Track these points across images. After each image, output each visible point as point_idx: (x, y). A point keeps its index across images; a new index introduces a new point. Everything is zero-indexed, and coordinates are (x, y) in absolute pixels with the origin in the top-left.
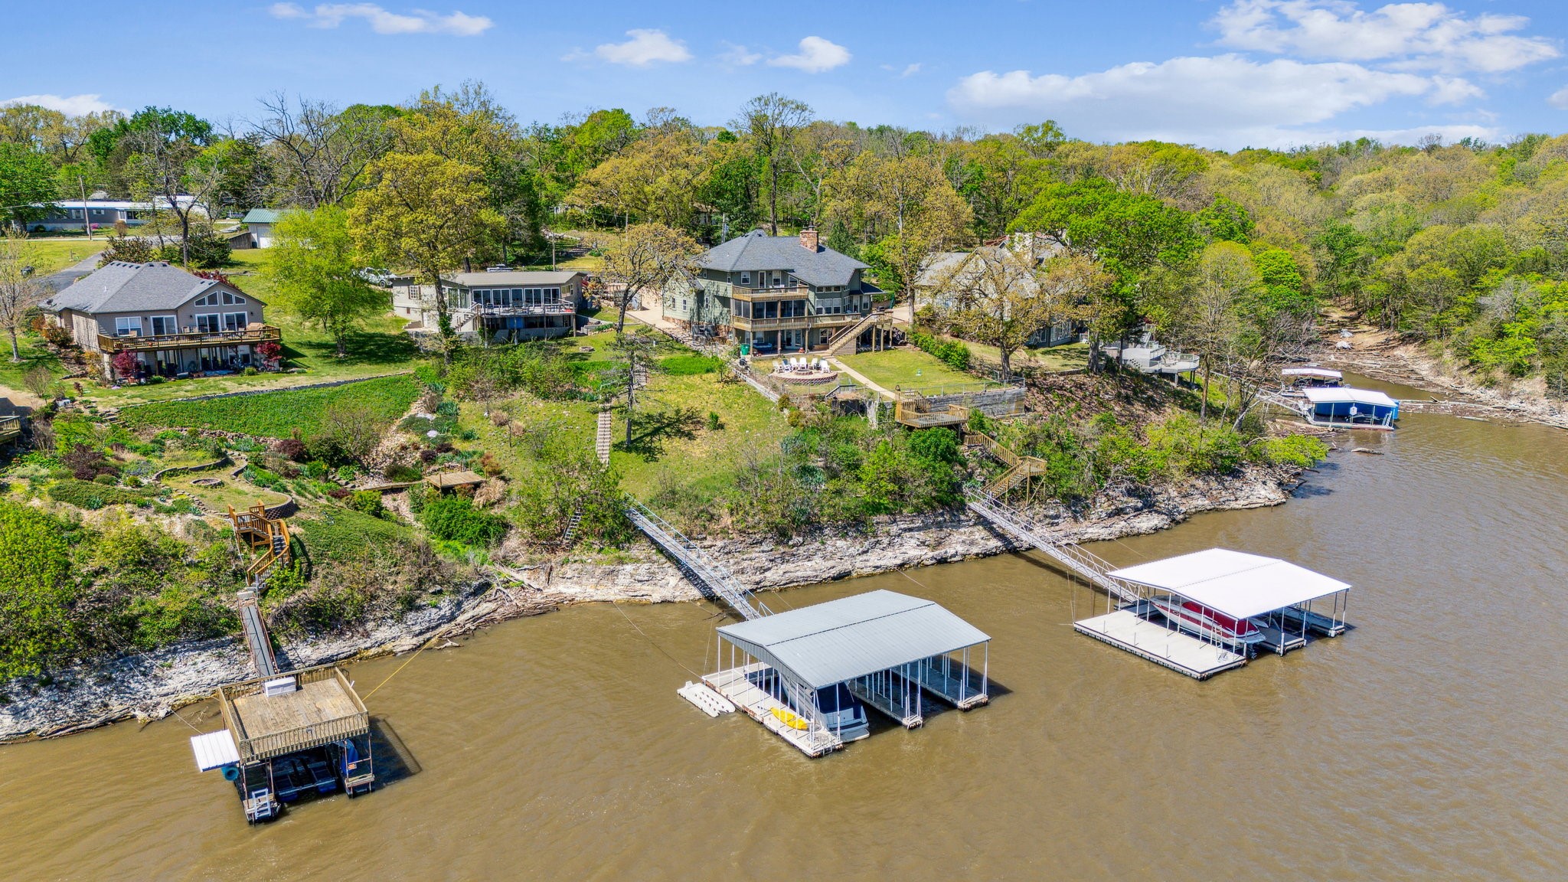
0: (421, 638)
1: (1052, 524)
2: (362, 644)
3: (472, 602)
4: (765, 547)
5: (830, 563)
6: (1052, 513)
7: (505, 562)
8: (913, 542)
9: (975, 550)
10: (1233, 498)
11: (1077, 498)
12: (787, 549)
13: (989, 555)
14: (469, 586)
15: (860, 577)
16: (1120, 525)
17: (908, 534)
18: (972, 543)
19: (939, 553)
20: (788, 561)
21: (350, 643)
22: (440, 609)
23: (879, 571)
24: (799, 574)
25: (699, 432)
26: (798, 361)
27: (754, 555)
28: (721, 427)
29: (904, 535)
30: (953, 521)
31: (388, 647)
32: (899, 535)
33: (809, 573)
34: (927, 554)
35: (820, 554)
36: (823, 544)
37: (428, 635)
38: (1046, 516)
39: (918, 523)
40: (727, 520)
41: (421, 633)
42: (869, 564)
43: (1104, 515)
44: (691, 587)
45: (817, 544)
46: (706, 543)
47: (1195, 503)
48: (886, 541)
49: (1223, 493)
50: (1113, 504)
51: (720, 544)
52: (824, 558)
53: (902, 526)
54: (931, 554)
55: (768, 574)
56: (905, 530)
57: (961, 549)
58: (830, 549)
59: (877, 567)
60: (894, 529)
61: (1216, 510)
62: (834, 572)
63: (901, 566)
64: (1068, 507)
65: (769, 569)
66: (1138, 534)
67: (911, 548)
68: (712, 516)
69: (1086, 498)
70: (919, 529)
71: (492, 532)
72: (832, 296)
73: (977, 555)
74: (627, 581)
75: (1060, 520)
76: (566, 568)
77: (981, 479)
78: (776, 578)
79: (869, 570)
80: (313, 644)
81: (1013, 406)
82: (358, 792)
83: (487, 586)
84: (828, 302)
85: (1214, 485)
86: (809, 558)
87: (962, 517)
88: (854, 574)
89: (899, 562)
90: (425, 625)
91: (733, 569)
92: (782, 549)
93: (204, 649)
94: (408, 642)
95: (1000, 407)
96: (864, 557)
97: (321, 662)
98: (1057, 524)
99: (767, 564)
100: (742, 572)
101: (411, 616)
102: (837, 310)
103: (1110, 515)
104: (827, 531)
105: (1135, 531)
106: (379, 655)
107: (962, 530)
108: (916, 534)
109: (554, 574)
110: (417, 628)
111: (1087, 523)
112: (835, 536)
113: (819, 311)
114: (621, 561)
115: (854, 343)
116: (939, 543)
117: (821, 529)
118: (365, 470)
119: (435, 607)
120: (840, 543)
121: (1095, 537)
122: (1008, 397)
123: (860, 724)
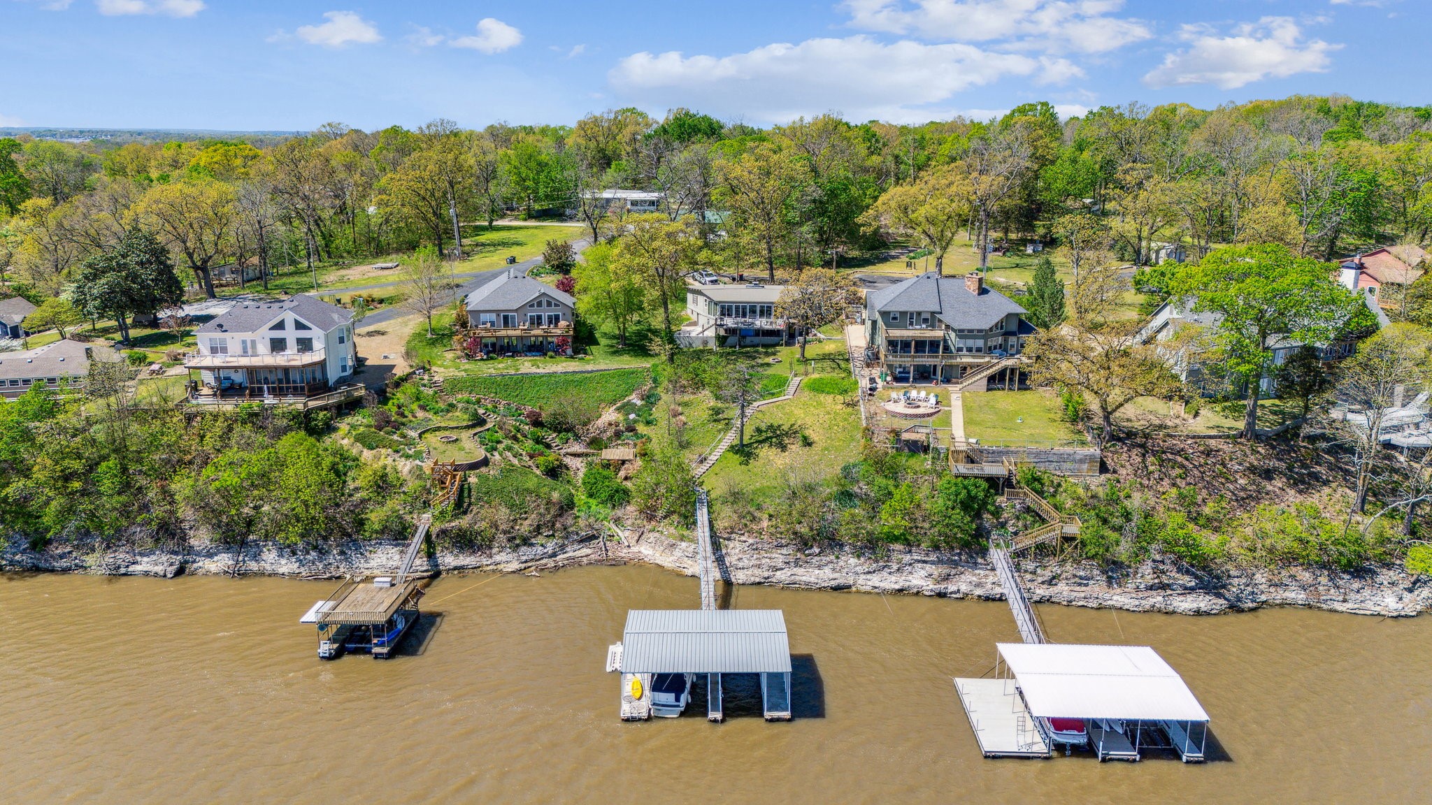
0: (523, 566)
1: (1080, 584)
2: (485, 561)
3: (576, 546)
4: (784, 551)
5: (836, 575)
6: (1082, 573)
7: (617, 521)
8: (923, 573)
9: (978, 592)
10: (1341, 598)
11: (1117, 565)
12: (803, 557)
13: (994, 600)
14: (577, 534)
15: (858, 592)
16: (1157, 599)
17: (920, 565)
18: (978, 585)
19: (941, 587)
20: (801, 566)
21: (478, 559)
22: (545, 548)
23: (876, 590)
24: (804, 578)
25: (793, 446)
26: (918, 393)
27: (773, 556)
28: (810, 444)
29: (916, 565)
30: (968, 562)
31: (500, 567)
32: (910, 564)
33: (813, 580)
34: (929, 586)
35: (831, 566)
36: (837, 558)
37: (530, 564)
38: (1075, 576)
39: (933, 557)
40: (765, 524)
41: (526, 562)
42: (869, 583)
43: (1142, 586)
44: (717, 570)
45: (832, 557)
46: (743, 538)
47: (1287, 594)
48: (895, 567)
49: (1332, 591)
50: (1158, 577)
51: (751, 541)
52: (834, 570)
53: (916, 558)
54: (931, 587)
55: (778, 573)
56: (919, 561)
57: (964, 588)
58: (841, 563)
59: (876, 588)
60: (907, 558)
61: (1310, 606)
62: (834, 583)
63: (900, 591)
64: (1104, 572)
65: (782, 569)
66: (1174, 612)
67: (920, 578)
68: (754, 518)
69: (1129, 567)
70: (933, 563)
71: (618, 497)
72: (975, 337)
73: (979, 596)
74: (680, 554)
75: (1091, 582)
76: (651, 534)
77: (1011, 529)
78: (783, 577)
79: (868, 588)
80: (457, 556)
81: (1085, 466)
82: (377, 656)
83: (594, 537)
84: (970, 343)
85: (1324, 580)
86: (819, 567)
87: (980, 560)
88: (854, 589)
89: (897, 587)
90: (531, 557)
91: (754, 562)
92: (799, 555)
93: (396, 546)
94: (515, 566)
95: (1068, 465)
96: (869, 576)
97: (455, 568)
98: (1086, 585)
99: (780, 565)
100: (759, 566)
101: (524, 549)
102: (979, 350)
103: (1151, 588)
104: (847, 548)
105: (1171, 609)
106: (493, 571)
107: (977, 572)
108: (928, 566)
109: (643, 537)
110: (524, 558)
111: (1119, 591)
112: (853, 554)
113: (960, 349)
114: (682, 538)
115: (985, 381)
116: (947, 578)
117: (842, 546)
118: (577, 437)
119: (542, 545)
120: (853, 561)
121: (1118, 605)
122: (1078, 457)
123: (678, 706)
